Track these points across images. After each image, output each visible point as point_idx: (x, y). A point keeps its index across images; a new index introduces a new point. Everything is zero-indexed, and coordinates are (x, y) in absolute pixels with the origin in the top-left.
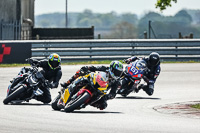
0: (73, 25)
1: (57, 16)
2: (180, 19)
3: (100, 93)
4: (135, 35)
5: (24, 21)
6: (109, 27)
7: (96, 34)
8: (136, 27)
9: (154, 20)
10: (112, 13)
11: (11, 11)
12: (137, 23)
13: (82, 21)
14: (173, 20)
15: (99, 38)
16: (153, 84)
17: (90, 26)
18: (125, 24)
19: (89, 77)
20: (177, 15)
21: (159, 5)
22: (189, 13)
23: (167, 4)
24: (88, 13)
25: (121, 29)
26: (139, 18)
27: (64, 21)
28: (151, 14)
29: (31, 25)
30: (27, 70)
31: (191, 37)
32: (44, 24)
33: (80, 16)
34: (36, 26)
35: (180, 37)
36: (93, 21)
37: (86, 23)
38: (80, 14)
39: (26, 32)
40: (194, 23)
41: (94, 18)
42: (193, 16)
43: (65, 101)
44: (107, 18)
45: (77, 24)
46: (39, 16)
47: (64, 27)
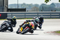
0: (20, 8)
1: (15, 5)
2: (52, 6)
3: (32, 28)
4: (38, 10)
5: (5, 6)
6: (31, 8)
7: (27, 10)
8: (39, 8)
9: (44, 6)
10: (31, 4)
11: (1, 3)
12: (39, 7)
13: (23, 6)
14: (50, 6)
15: (28, 11)
16: (41, 25)
17: (25, 8)
18: (35, 7)
19: (29, 23)
20: (51, 5)
21: (46, 1)
22: (55, 4)
23: (48, 1)
24: (24, 4)
25: (34, 9)
26: (40, 6)
27: (17, 6)
28: (43, 4)
29: (7, 7)
30: (6, 21)
31: (55, 11)
32: (11, 7)
33: (22, 5)
34: (9, 8)
35: (52, 11)
36: (26, 6)
37: (24, 7)
38: (22, 4)
39: (6, 9)
40: (56, 7)
41: (26, 5)
42: (56, 5)
43: (21, 31)
44: (30, 6)
45: (21, 7)
46: (10, 5)
47: (17, 8)
